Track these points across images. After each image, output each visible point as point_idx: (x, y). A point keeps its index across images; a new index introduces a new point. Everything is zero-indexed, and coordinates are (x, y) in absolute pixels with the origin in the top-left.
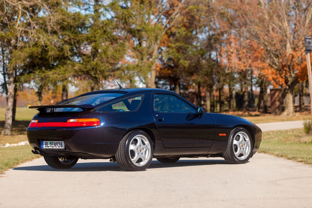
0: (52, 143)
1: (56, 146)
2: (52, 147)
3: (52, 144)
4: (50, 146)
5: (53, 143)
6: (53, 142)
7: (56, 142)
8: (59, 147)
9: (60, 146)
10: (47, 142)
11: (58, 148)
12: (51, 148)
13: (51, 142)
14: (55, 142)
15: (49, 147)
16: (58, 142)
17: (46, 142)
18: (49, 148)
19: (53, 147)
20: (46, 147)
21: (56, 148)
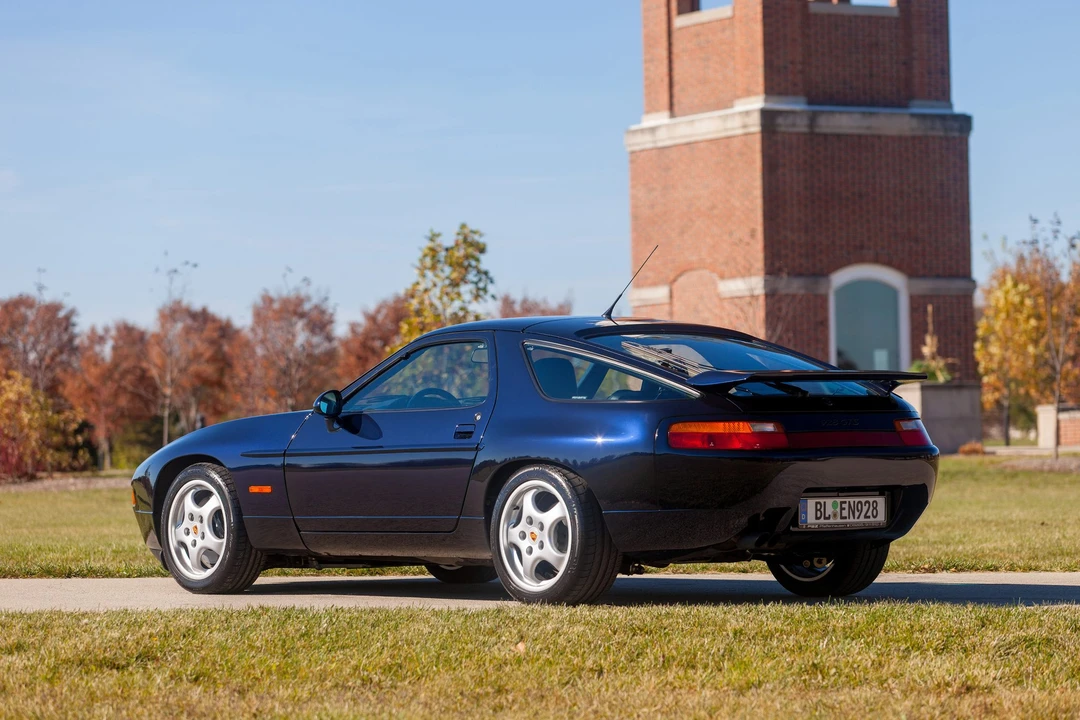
0: (842, 503)
1: (857, 514)
2: (842, 518)
3: (842, 509)
4: (835, 515)
5: (846, 506)
6: (847, 500)
7: (857, 500)
8: (866, 517)
9: (869, 514)
10: (822, 501)
11: (862, 519)
12: (839, 520)
13: (839, 500)
14: (852, 500)
15: (829, 518)
16: (863, 500)
17: (817, 503)
18: (832, 521)
19: (845, 518)
20: (817, 518)
21: (856, 520)
